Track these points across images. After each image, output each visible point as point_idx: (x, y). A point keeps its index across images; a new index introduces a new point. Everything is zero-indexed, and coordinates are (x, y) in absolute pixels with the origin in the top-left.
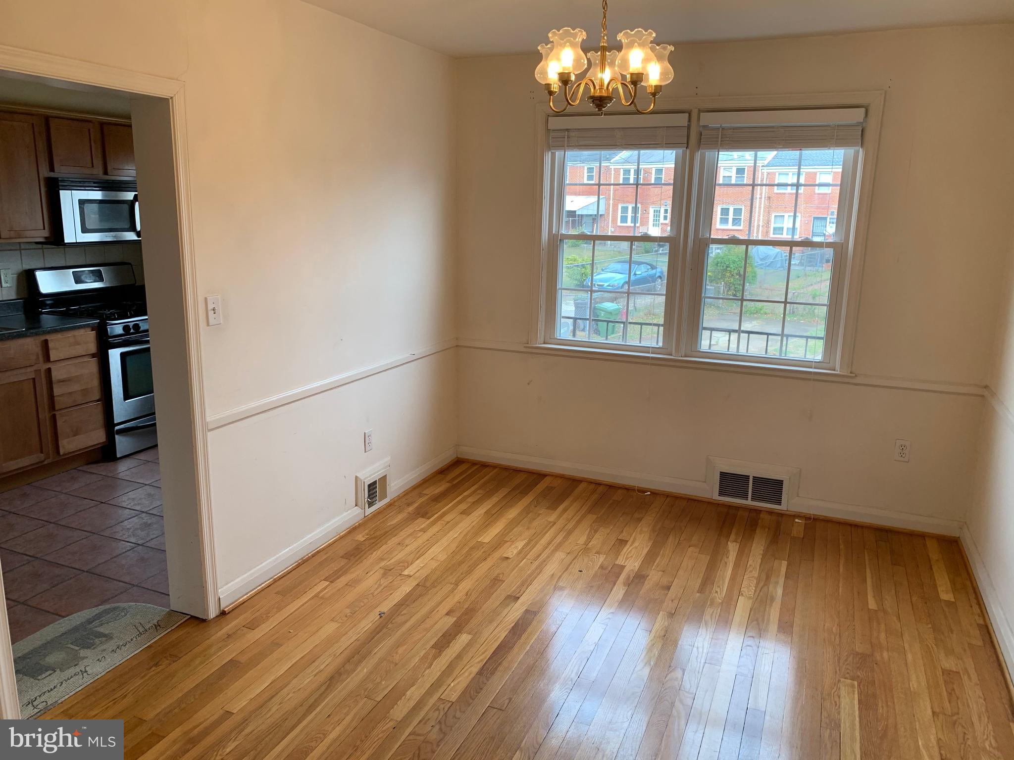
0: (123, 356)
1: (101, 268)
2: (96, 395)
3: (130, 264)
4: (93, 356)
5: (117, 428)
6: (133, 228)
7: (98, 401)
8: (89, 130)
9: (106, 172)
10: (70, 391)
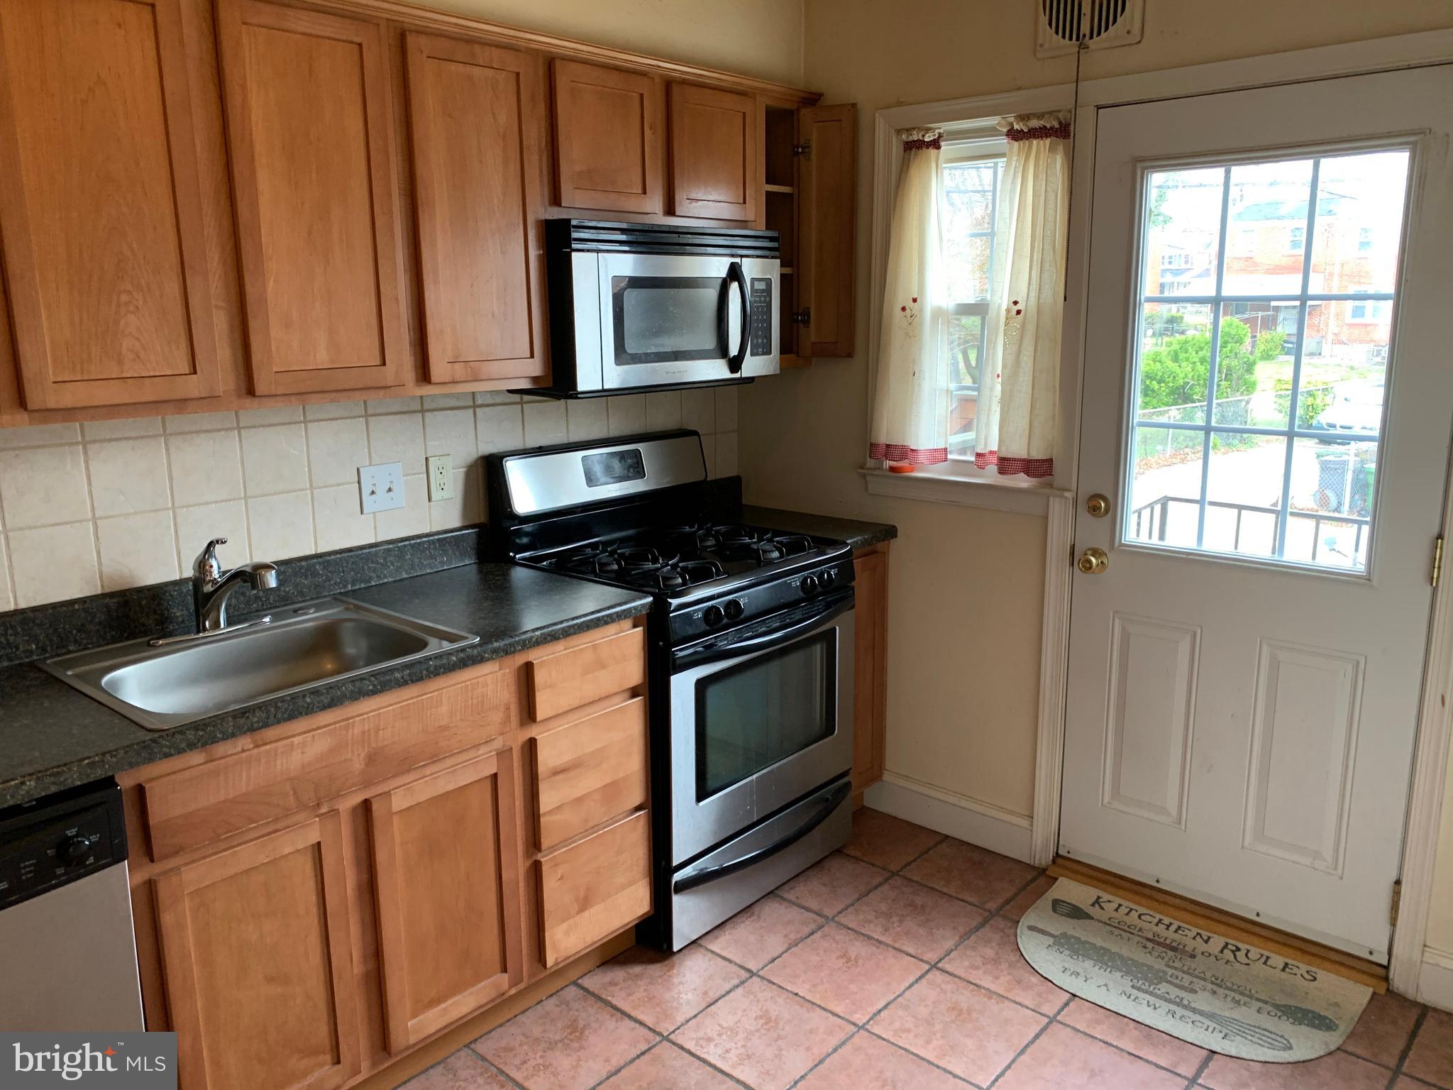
0: (702, 685)
1: (640, 447)
2: (636, 793)
3: (694, 433)
4: (634, 692)
5: (677, 877)
6: (722, 349)
7: (638, 809)
8: (642, 96)
9: (670, 210)
10: (578, 792)
